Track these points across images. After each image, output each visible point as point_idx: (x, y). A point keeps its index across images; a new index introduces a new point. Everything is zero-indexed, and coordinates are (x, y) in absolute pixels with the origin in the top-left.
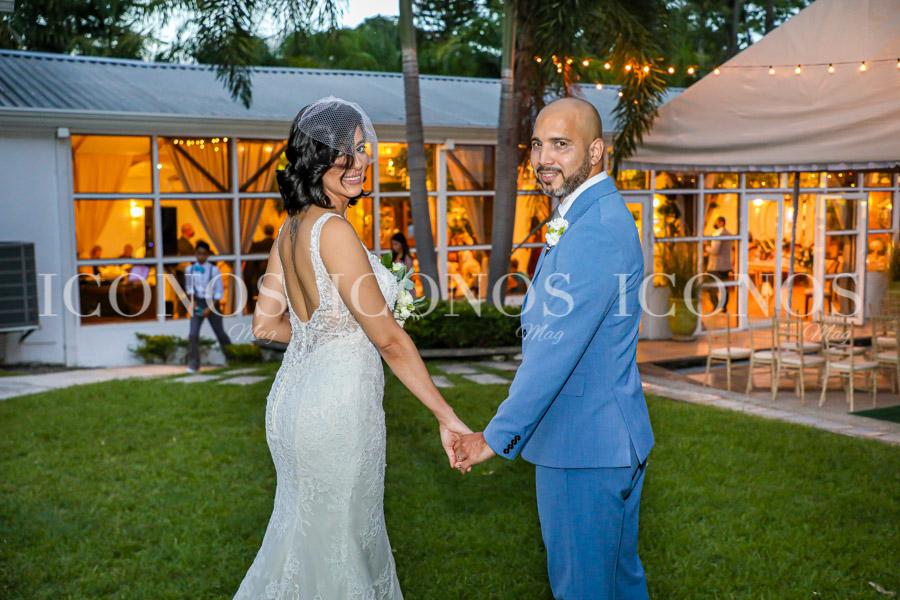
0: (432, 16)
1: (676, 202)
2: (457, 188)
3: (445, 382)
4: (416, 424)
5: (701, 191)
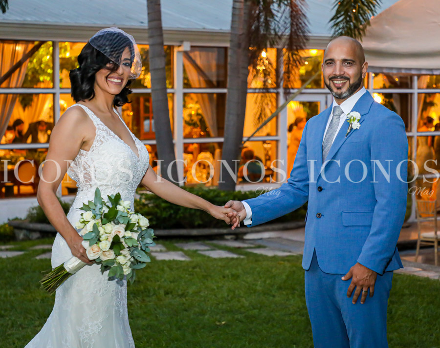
1: (393, 100)
2: (193, 86)
3: (183, 256)
4: (159, 288)
5: (415, 91)
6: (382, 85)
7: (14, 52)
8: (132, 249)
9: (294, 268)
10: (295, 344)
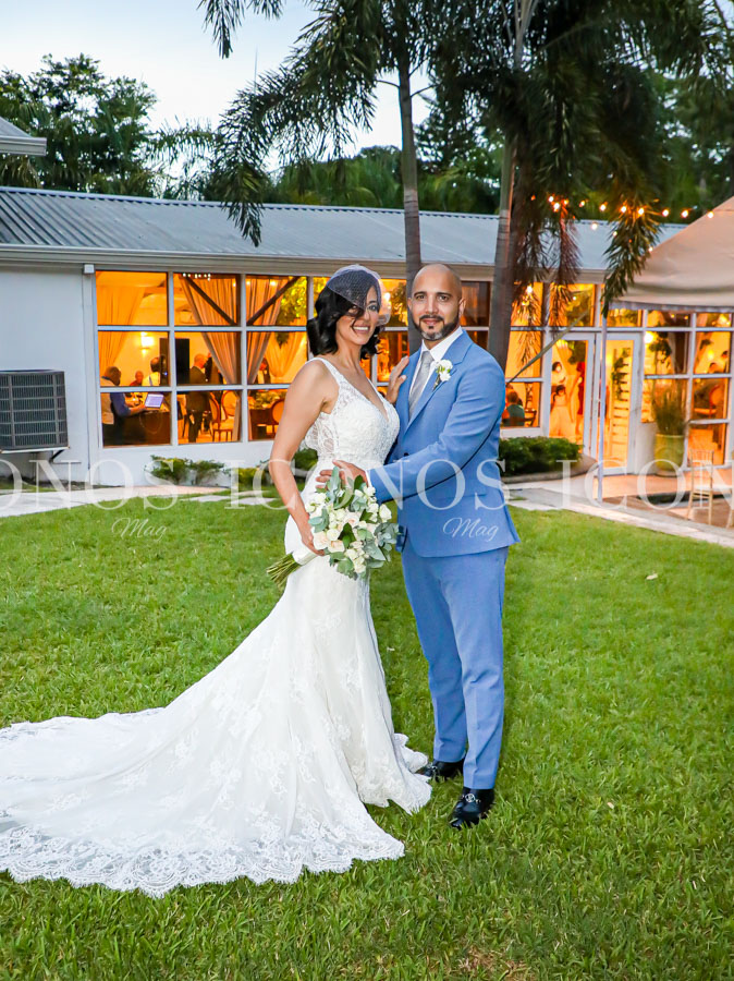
0: (430, 147)
1: (667, 340)
5: (693, 329)
6: (656, 323)
7: (268, 288)
8: (366, 543)
9: (557, 526)
10: (557, 617)
